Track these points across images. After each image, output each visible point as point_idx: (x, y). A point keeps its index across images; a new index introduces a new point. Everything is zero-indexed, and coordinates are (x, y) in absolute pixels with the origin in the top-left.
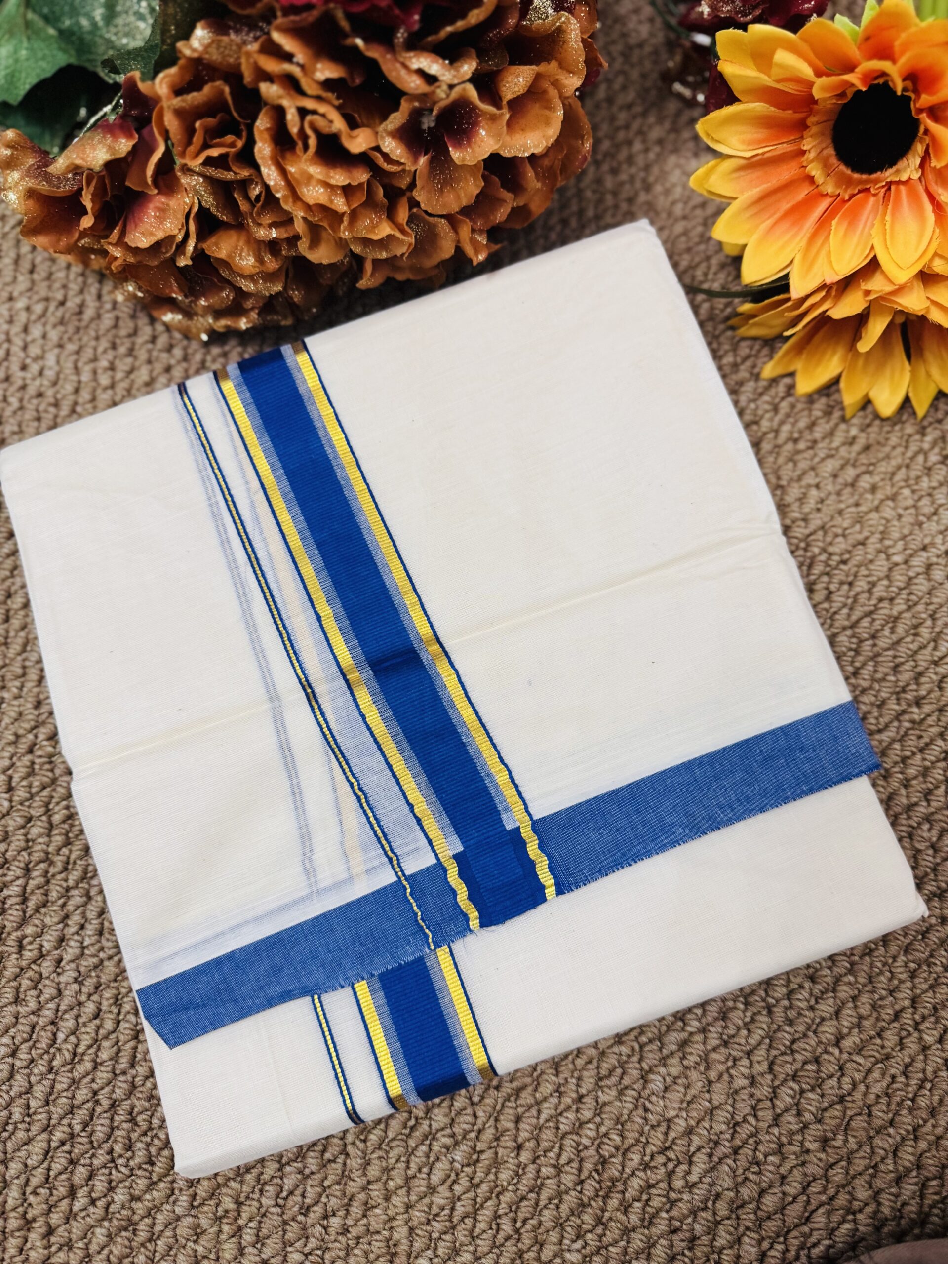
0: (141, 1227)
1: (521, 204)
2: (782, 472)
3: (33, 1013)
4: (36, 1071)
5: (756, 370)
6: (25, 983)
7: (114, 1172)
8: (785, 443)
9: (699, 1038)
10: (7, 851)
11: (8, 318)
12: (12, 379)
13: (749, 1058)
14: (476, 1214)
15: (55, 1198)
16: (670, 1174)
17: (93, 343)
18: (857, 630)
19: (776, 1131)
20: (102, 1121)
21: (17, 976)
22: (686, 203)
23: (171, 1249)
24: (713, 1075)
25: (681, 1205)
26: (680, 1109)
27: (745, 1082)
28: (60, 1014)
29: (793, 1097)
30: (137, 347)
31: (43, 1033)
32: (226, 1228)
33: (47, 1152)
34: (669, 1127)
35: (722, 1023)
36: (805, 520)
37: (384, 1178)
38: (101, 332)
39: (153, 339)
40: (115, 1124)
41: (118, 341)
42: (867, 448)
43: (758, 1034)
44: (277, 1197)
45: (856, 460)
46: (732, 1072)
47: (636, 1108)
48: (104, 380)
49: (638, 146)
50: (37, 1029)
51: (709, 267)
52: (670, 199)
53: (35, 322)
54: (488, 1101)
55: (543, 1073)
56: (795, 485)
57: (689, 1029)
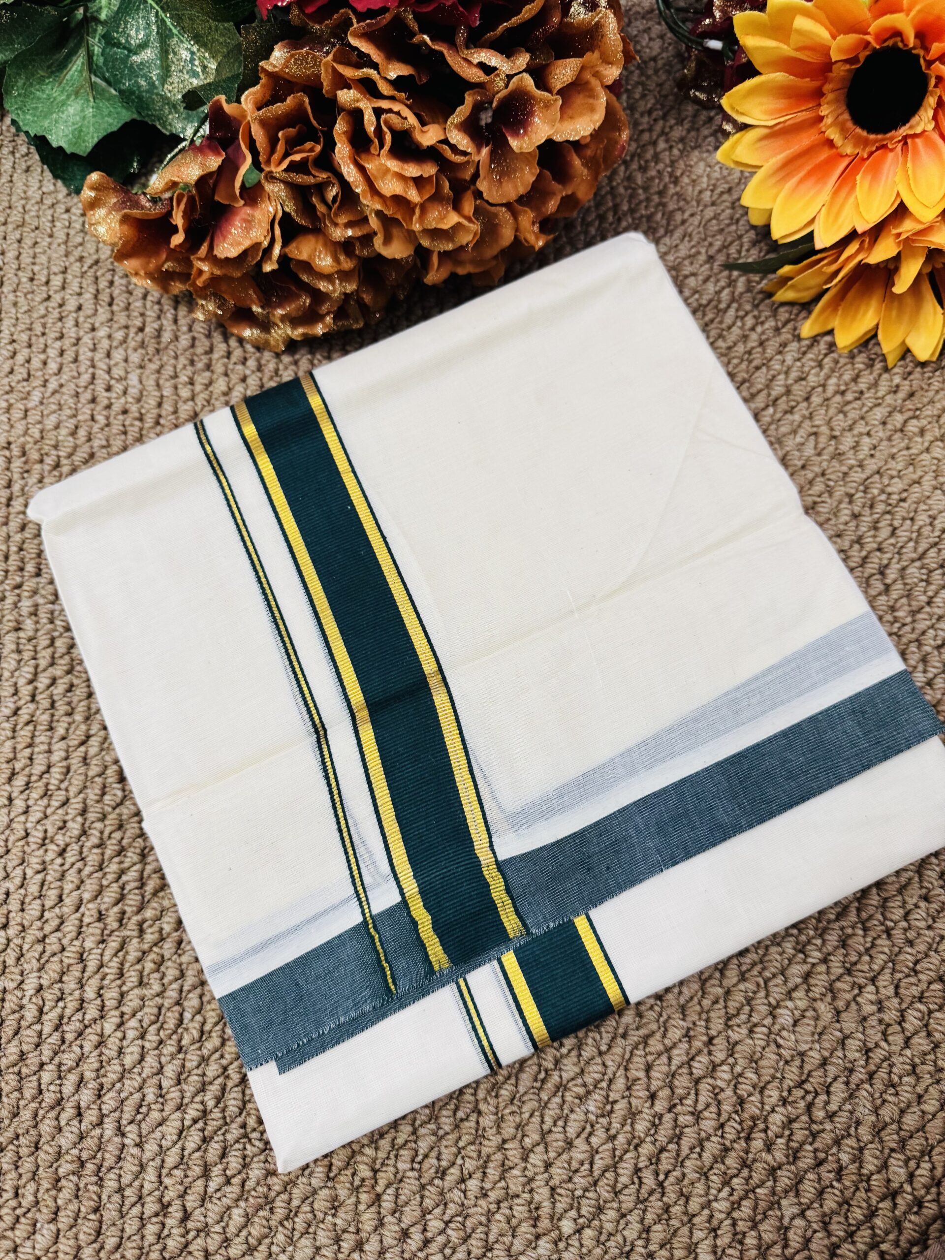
0: (279, 1203)
1: (570, 192)
2: (834, 423)
3: (158, 995)
4: (165, 1051)
5: (797, 332)
6: (149, 966)
7: (248, 1146)
8: (834, 396)
9: (822, 968)
10: (122, 838)
11: (91, 346)
12: (98, 399)
13: (874, 984)
14: (616, 1168)
15: (190, 1179)
16: (810, 1107)
17: (173, 361)
18: (926, 561)
19: (908, 1052)
20: (233, 1095)
21: (139, 961)
22: (712, 191)
23: (309, 1226)
24: (841, 1004)
25: (823, 1135)
26: (813, 1042)
27: (874, 1008)
28: (184, 994)
29: (921, 1020)
30: (214, 362)
31: (169, 1014)
32: (364, 1197)
33: (181, 1132)
34: (803, 1061)
35: (843, 951)
36: (861, 466)
37: (519, 1135)
38: (179, 353)
39: (229, 355)
40: (247, 1098)
41: (195, 358)
42: (911, 395)
43: (880, 959)
44: (413, 1161)
45: (902, 407)
46: (859, 999)
47: (768, 1045)
48: (185, 393)
49: (662, 145)
50: (163, 1011)
51: (741, 246)
52: (698, 188)
53: (116, 348)
54: (617, 1050)
55: (669, 1017)
56: (848, 434)
57: (810, 960)
